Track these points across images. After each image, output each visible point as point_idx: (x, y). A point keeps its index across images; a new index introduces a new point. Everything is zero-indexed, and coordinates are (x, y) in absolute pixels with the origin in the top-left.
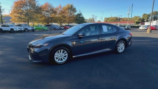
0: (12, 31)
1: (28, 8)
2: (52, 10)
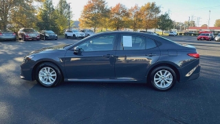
0: (74, 37)
1: (97, 11)
2: (124, 12)
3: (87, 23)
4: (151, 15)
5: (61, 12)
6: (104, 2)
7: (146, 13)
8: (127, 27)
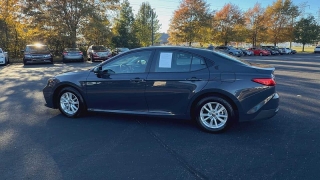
2: (235, 17)
3: (178, 36)
4: (283, 21)
5: (143, 22)
6: (203, 5)
7: (274, 17)
8: (240, 40)
